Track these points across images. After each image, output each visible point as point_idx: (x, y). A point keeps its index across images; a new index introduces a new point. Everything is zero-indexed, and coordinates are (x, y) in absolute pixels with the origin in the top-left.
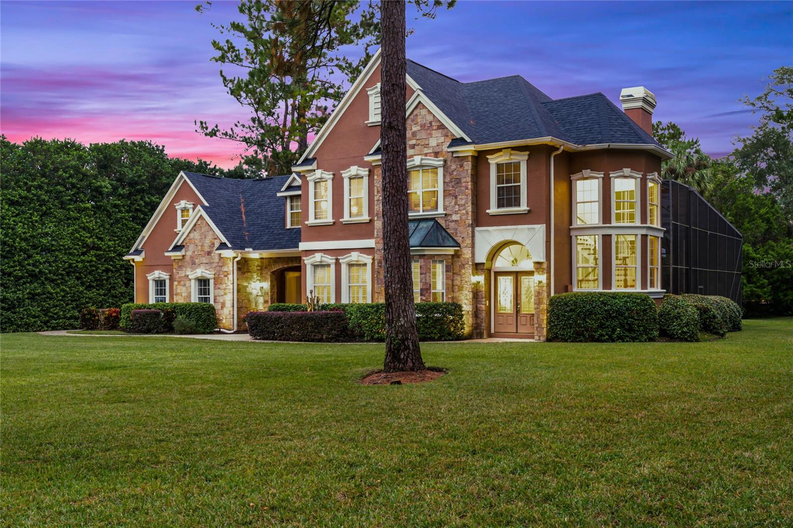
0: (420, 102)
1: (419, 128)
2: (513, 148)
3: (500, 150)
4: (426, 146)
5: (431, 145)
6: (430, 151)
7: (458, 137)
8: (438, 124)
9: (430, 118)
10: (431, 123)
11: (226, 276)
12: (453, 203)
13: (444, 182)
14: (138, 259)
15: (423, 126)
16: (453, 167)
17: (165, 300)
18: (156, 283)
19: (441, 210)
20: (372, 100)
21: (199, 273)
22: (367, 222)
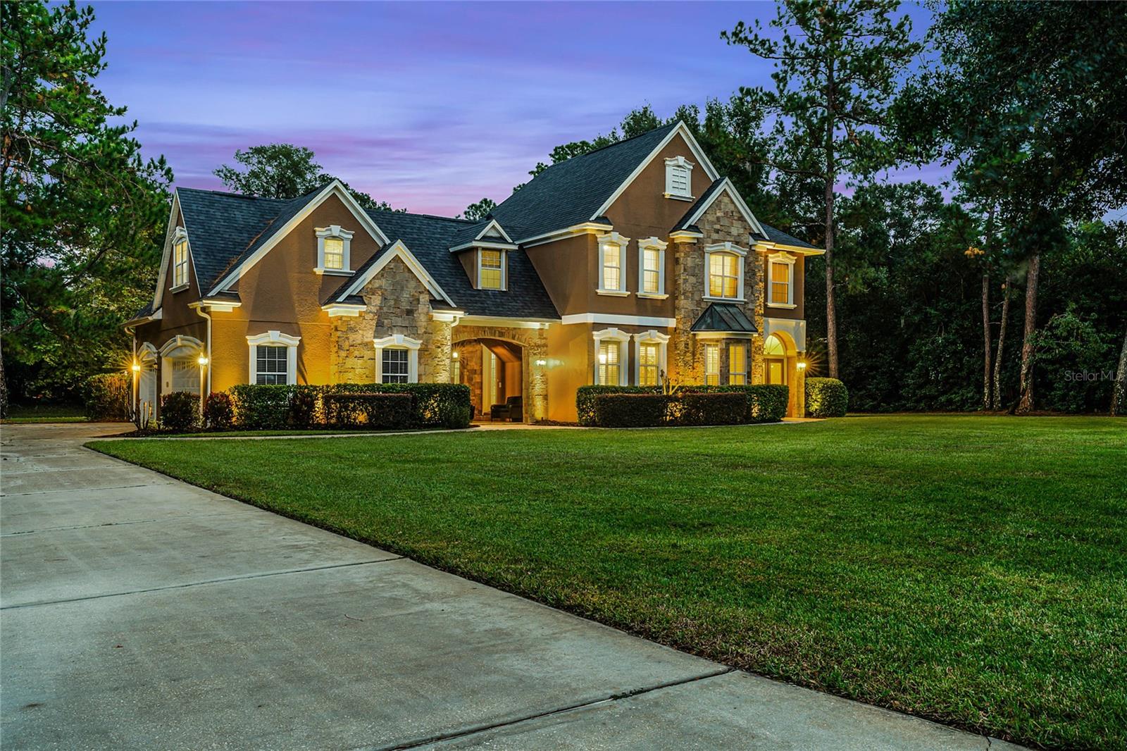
0: (726, 190)
1: (722, 214)
3: (779, 251)
4: (729, 233)
5: (733, 233)
6: (732, 239)
7: (757, 232)
8: (739, 215)
11: (439, 347)
12: (750, 293)
13: (745, 272)
14: (222, 307)
15: (726, 213)
16: (751, 259)
17: (283, 379)
18: (261, 350)
19: (741, 298)
20: (670, 171)
21: (396, 340)
22: (663, 300)
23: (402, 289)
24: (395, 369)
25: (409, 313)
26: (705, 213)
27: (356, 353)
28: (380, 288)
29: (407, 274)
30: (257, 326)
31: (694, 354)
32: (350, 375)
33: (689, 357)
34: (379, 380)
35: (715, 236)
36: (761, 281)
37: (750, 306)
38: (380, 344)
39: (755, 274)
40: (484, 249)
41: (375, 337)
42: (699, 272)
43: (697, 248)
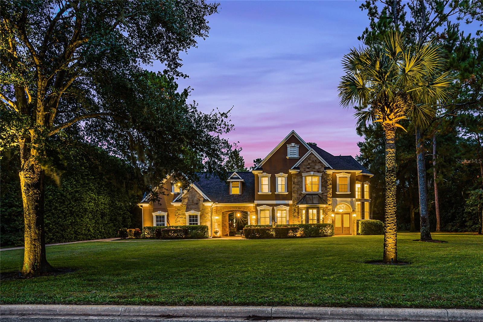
0: (312, 153)
1: (311, 162)
2: (346, 172)
3: (341, 172)
4: (314, 168)
5: (316, 168)
6: (316, 170)
7: (327, 167)
8: (319, 161)
9: (316, 159)
10: (316, 160)
11: (207, 214)
12: (325, 189)
13: (322, 182)
14: (145, 205)
16: (325, 177)
17: (164, 224)
18: (157, 217)
19: (320, 192)
20: (289, 149)
21: (192, 213)
22: (287, 194)
23: (194, 197)
24: (193, 221)
25: (197, 204)
26: (303, 162)
27: (180, 217)
28: (187, 197)
29: (196, 192)
30: (155, 210)
31: (298, 213)
32: (179, 223)
33: (296, 214)
34: (188, 224)
35: (308, 170)
36: (330, 185)
37: (325, 194)
38: (187, 214)
39: (327, 182)
40: (232, 182)
41: (186, 212)
42: (300, 184)
43: (299, 175)
